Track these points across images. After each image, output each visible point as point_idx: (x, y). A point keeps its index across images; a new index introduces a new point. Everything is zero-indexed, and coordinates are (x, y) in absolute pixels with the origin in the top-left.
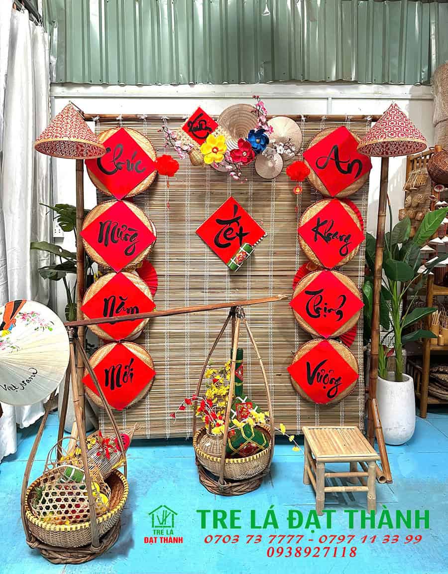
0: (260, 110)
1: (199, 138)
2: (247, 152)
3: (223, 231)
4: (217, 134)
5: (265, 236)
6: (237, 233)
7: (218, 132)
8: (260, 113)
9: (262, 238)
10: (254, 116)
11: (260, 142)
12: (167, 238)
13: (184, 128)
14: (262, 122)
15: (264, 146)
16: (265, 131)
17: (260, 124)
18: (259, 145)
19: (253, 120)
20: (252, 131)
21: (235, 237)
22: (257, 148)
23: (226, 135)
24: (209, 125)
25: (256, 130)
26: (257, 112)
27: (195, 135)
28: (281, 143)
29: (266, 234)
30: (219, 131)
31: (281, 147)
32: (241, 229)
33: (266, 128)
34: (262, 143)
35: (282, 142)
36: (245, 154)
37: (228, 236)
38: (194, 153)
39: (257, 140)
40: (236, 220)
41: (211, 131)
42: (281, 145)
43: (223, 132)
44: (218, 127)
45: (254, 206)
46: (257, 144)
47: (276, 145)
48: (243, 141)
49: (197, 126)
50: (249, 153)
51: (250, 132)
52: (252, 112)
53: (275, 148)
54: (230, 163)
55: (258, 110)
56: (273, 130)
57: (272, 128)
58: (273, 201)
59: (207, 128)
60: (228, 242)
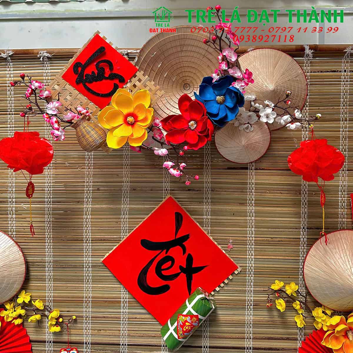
0: (223, 38)
1: (98, 95)
2: (197, 123)
3: (155, 263)
4: (135, 86)
5: (236, 272)
6: (181, 268)
7: (137, 83)
8: (223, 44)
9: (230, 277)
10: (211, 50)
11: (224, 101)
12: (49, 273)
13: (65, 77)
14: (228, 62)
15: (233, 110)
16: (235, 79)
17: (224, 67)
18: (222, 106)
19: (210, 57)
20: (208, 81)
21: (177, 275)
22: (217, 115)
23: (153, 88)
24: (117, 70)
25: (216, 77)
26: (218, 41)
27: (89, 90)
28: (266, 102)
29: (239, 269)
30: (140, 80)
31: (269, 111)
32: (190, 259)
33: (238, 74)
34: (230, 104)
35: (270, 100)
36: (192, 124)
37: (163, 273)
38: (85, 127)
39: (218, 97)
40: (180, 242)
41: (123, 81)
42: (268, 106)
43: (148, 83)
44: (138, 74)
45: (214, 213)
46: (218, 106)
47: (257, 105)
48: (189, 99)
49: (93, 72)
50: (201, 125)
51: (203, 82)
52: (206, 42)
53: (257, 111)
54: (162, 144)
55: (220, 39)
56: (253, 77)
57: (250, 74)
58: (251, 204)
59: (113, 77)
60: (164, 283)
